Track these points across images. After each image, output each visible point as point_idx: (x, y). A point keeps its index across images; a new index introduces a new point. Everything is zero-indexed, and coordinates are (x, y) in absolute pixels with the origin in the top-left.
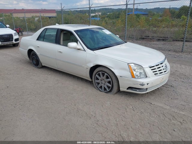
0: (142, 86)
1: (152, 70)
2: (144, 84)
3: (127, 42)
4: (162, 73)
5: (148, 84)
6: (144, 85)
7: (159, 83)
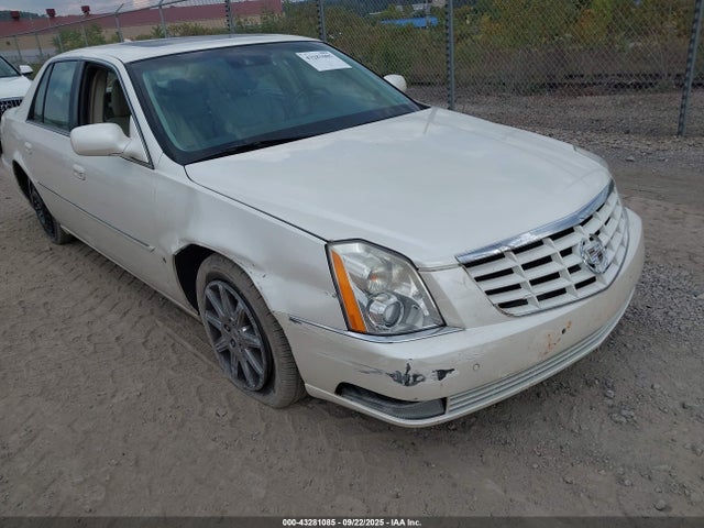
0: (407, 384)
1: (478, 279)
2: (415, 376)
3: (426, 108)
4: (562, 291)
5: (442, 374)
6: (415, 382)
7: (535, 359)
